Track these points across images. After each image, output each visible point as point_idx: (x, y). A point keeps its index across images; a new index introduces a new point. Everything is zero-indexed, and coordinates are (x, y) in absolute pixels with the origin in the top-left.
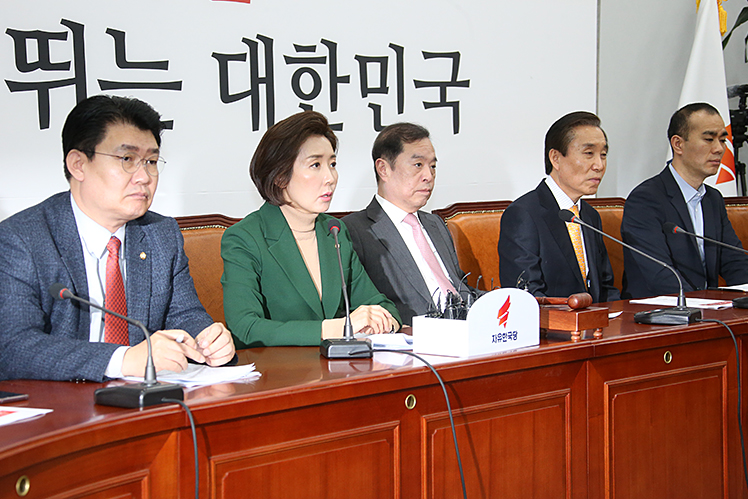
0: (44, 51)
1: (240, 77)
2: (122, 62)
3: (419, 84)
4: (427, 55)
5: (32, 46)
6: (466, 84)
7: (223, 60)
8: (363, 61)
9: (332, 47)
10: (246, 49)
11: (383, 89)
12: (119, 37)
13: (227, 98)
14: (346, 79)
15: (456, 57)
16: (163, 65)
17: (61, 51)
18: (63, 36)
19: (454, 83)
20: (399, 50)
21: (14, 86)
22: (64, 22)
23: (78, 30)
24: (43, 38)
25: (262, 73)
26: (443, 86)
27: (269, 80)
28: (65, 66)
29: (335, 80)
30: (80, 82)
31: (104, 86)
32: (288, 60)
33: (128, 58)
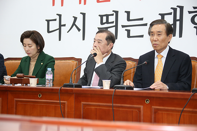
2: (129, 19)
5: (105, 18)
7: (163, 15)
10: (172, 11)
12: (128, 13)
16: (142, 19)
17: (112, 19)
18: (113, 15)
22: (113, 11)
23: (117, 12)
24: (107, 16)
25: (178, 18)
27: (181, 20)
28: (113, 22)
30: (116, 26)
31: (123, 26)
32: (190, 12)
33: (131, 18)
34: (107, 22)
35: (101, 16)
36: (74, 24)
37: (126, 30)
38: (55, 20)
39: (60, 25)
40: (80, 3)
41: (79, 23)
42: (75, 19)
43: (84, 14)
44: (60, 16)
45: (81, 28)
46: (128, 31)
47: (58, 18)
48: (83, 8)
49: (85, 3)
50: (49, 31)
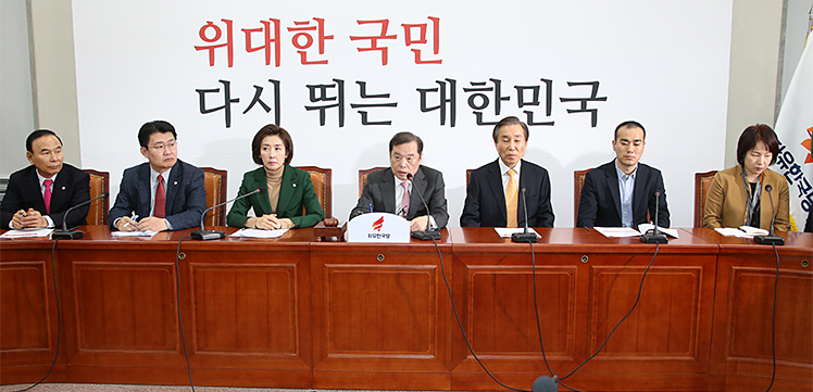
0: (323, 93)
1: (433, 99)
2: (363, 95)
3: (562, 100)
4: (570, 84)
5: (318, 93)
6: (605, 99)
7: (423, 92)
8: (520, 89)
9: (498, 83)
10: (438, 86)
11: (536, 102)
12: (362, 85)
13: (424, 109)
14: (508, 99)
16: (388, 96)
17: (332, 92)
18: (334, 86)
19: (593, 98)
20: (549, 83)
21: (308, 108)
22: (334, 80)
23: (341, 83)
24: (323, 88)
25: (448, 97)
26: (584, 101)
27: (453, 100)
28: (335, 99)
29: (498, 99)
30: (341, 105)
31: (353, 106)
32: (466, 90)
33: (367, 93)
34: (323, 98)
35: (312, 88)
36: (256, 99)
37: (359, 112)
38: (218, 90)
39: (228, 101)
40: (268, 63)
41: (268, 97)
42: (259, 90)
43: (277, 84)
44: (227, 84)
45: (272, 105)
46: (364, 115)
47: (222, 87)
48: (273, 72)
49: (278, 65)
50: (203, 111)
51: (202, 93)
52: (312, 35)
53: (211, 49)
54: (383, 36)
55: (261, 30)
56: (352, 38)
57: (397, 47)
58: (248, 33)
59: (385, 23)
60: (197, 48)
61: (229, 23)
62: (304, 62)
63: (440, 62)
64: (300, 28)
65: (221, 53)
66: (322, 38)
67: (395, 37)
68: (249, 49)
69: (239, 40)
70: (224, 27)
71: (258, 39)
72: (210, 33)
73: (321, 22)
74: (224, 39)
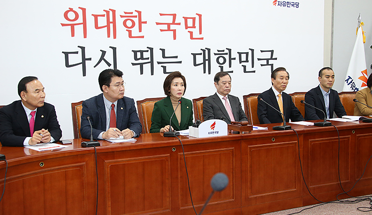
0: (142, 55)
1: (200, 59)
2: (164, 57)
3: (259, 59)
4: (262, 51)
5: (139, 55)
6: (276, 59)
7: (194, 55)
8: (240, 54)
9: (230, 50)
10: (202, 52)
11: (247, 61)
12: (163, 51)
13: (195, 65)
14: (235, 59)
15: (272, 52)
16: (176, 57)
18: (148, 51)
19: (272, 59)
20: (252, 50)
21: (133, 64)
22: (147, 48)
23: (152, 49)
24: (142, 52)
25: (207, 58)
26: (268, 60)
27: (209, 60)
28: (148, 59)
29: (230, 59)
30: (152, 63)
31: (159, 63)
32: (215, 54)
33: (166, 56)
34: (142, 58)
35: (135, 52)
36: (102, 58)
37: (162, 66)
38: (77, 53)
39: (84, 59)
40: (109, 37)
41: (109, 57)
42: (104, 53)
43: (114, 49)
44: (83, 49)
45: (111, 62)
46: (164, 68)
47: (80, 50)
48: (112, 42)
49: (115, 37)
50: (67, 65)
51: (66, 54)
52: (134, 20)
53: (72, 26)
54: (174, 23)
55: (104, 16)
56: (157, 24)
57: (181, 30)
58: (96, 17)
59: (174, 16)
60: (63, 25)
61: (84, 10)
62: (130, 36)
63: (202, 39)
64: (128, 16)
65: (79, 29)
66: (140, 23)
67: (179, 24)
68: (97, 27)
69: (90, 21)
70: (80, 12)
71: (102, 21)
72: (71, 15)
73: (140, 13)
74: (80, 20)
